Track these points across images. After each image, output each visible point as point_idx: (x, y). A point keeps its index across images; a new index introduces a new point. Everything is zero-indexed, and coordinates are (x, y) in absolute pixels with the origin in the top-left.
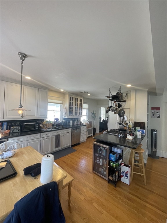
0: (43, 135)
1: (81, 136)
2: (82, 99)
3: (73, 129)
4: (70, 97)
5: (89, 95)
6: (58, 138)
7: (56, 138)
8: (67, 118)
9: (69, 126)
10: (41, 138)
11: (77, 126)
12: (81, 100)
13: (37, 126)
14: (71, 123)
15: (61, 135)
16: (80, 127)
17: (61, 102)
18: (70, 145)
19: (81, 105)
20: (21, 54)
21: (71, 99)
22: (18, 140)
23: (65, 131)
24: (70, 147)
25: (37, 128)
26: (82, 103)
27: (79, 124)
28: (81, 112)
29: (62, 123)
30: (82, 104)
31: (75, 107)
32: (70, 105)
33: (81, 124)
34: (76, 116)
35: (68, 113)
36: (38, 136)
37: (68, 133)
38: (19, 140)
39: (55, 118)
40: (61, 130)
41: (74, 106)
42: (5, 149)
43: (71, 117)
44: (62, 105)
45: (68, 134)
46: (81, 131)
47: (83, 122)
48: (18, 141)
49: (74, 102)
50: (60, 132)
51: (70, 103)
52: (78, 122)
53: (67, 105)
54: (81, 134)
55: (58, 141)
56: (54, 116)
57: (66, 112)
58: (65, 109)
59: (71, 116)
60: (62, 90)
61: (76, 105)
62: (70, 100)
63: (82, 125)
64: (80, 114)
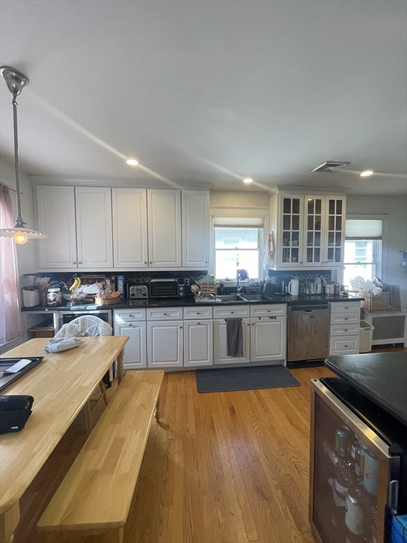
0: (190, 312)
1: (332, 339)
2: (340, 203)
3: (292, 309)
4: (287, 202)
5: (367, 174)
6: (235, 327)
7: (227, 327)
8: (275, 269)
9: (284, 296)
10: (183, 320)
11: (319, 298)
12: (335, 206)
13: (181, 289)
14: (294, 288)
15: (245, 321)
16: (326, 302)
17: (257, 221)
18: (284, 358)
19: (336, 224)
20: (8, 69)
21: (290, 206)
22: (130, 316)
23: (262, 310)
24: (285, 364)
25: (181, 294)
26: (343, 215)
27: (328, 291)
28: (338, 250)
29: (263, 286)
30: (339, 219)
31: (306, 231)
32: (286, 225)
33: (336, 295)
34: (313, 263)
35: (279, 254)
36: (175, 312)
37: (271, 318)
38: (133, 317)
39: (238, 271)
40: (248, 307)
41: (303, 231)
42: (81, 332)
43: (291, 266)
44: (261, 229)
45: (273, 323)
46: (333, 320)
47: (346, 288)
48: (131, 319)
49: (303, 215)
50: (240, 312)
51: (286, 219)
52: (324, 288)
53: (275, 228)
54: (334, 331)
55: (234, 338)
56: (238, 263)
57: (272, 250)
58: (270, 240)
59: (290, 264)
60: (248, 181)
61: (314, 224)
62: (286, 209)
63: (340, 296)
64: (330, 256)
